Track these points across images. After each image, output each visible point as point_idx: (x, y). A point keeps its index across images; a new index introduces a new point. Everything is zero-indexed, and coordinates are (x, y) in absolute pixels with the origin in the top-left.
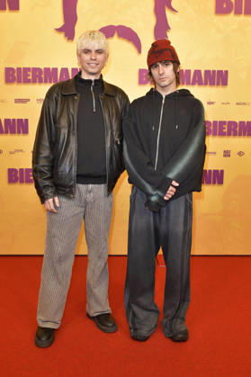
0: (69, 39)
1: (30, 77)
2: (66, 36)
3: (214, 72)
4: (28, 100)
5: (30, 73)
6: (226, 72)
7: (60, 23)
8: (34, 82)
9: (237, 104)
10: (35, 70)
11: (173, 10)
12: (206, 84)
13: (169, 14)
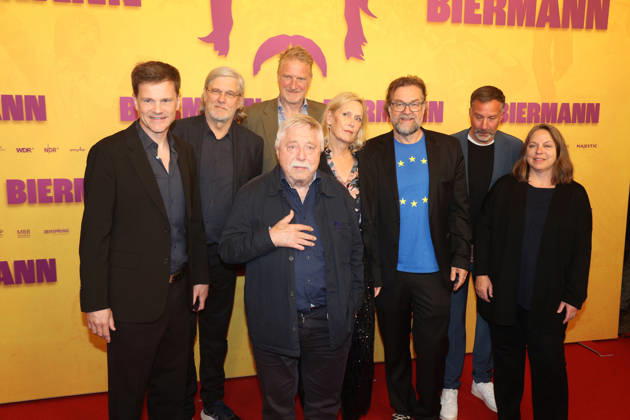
0: (220, 54)
2: (216, 49)
7: (207, 29)
11: (369, 14)
13: (364, 19)
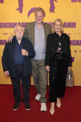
0: (21, 13)
1: (8, 26)
3: (71, 23)
4: (8, 33)
5: (8, 24)
6: (75, 23)
7: (17, 7)
8: (9, 27)
9: (79, 34)
10: (9, 23)
11: (56, 1)
12: (68, 27)
13: (55, 3)
